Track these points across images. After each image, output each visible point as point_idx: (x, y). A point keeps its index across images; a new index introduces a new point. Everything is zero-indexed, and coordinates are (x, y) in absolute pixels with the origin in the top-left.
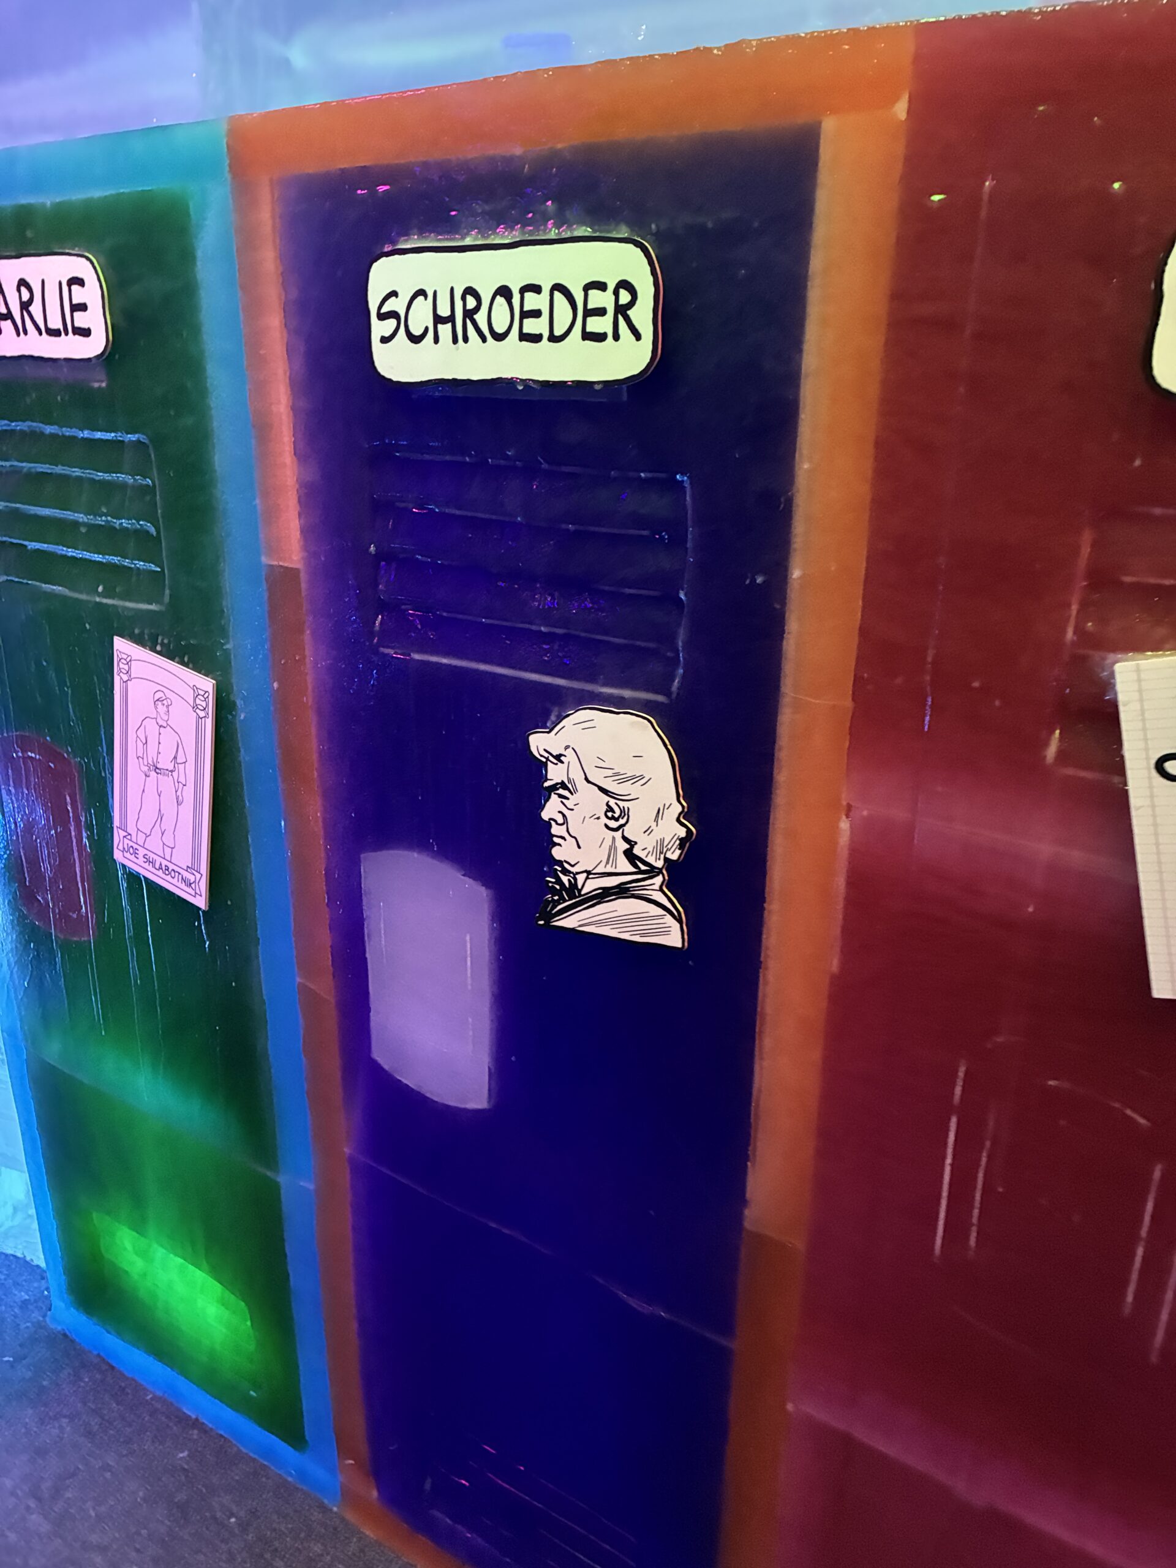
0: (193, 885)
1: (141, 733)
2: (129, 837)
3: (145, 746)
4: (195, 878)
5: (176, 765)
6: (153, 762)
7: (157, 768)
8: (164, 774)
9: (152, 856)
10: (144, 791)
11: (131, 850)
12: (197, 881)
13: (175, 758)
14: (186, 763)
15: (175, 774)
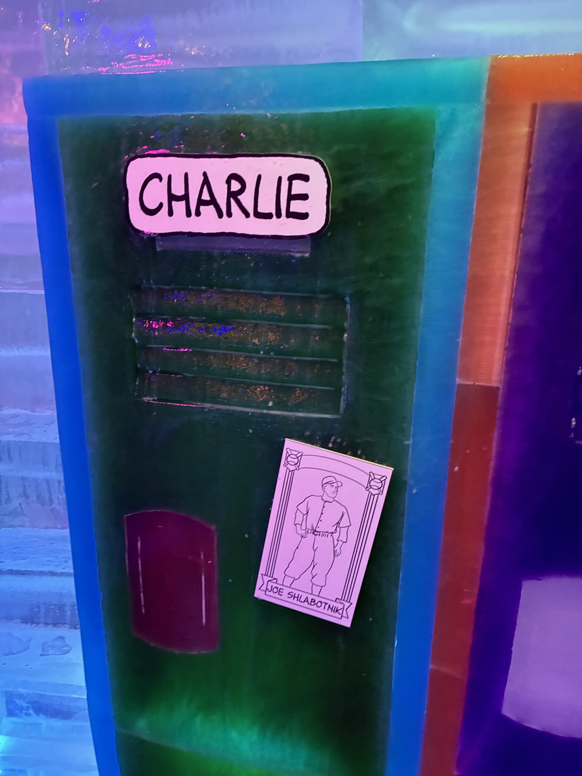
0: (341, 612)
1: (303, 508)
2: (275, 581)
3: (305, 516)
4: (344, 606)
5: (338, 529)
6: (313, 527)
7: (315, 531)
8: (323, 535)
9: (297, 593)
10: (298, 547)
11: (275, 590)
12: (345, 608)
13: (338, 523)
14: (350, 527)
15: (336, 536)
